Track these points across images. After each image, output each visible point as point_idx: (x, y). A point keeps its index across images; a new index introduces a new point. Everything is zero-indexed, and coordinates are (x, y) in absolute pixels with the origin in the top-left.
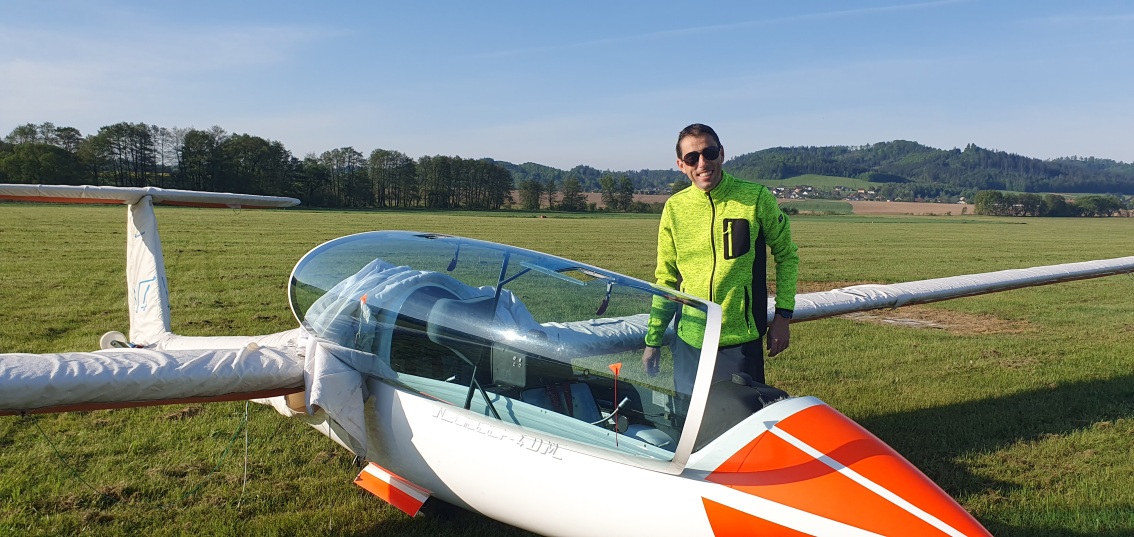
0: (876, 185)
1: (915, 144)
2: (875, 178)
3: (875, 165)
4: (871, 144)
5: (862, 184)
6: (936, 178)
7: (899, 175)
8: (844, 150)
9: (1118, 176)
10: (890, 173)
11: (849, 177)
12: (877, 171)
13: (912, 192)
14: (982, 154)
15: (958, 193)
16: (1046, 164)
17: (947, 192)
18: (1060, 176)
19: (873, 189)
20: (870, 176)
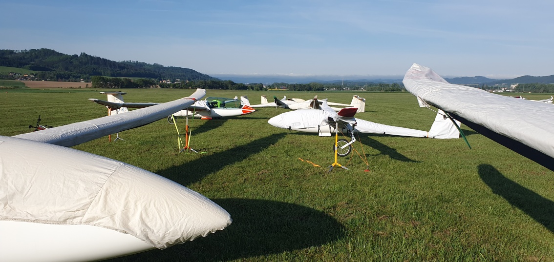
0: (34, 72)
1: (53, 51)
2: (32, 68)
3: (31, 61)
4: (28, 50)
5: (26, 72)
6: (67, 69)
7: (47, 67)
8: (11, 52)
9: (149, 70)
10: (41, 66)
11: (17, 67)
12: (33, 64)
13: (55, 76)
14: (89, 58)
15: (80, 77)
16: (118, 63)
17: (74, 77)
18: (126, 69)
19: (33, 74)
20: (30, 67)
